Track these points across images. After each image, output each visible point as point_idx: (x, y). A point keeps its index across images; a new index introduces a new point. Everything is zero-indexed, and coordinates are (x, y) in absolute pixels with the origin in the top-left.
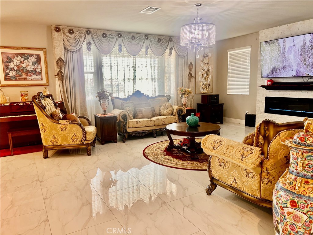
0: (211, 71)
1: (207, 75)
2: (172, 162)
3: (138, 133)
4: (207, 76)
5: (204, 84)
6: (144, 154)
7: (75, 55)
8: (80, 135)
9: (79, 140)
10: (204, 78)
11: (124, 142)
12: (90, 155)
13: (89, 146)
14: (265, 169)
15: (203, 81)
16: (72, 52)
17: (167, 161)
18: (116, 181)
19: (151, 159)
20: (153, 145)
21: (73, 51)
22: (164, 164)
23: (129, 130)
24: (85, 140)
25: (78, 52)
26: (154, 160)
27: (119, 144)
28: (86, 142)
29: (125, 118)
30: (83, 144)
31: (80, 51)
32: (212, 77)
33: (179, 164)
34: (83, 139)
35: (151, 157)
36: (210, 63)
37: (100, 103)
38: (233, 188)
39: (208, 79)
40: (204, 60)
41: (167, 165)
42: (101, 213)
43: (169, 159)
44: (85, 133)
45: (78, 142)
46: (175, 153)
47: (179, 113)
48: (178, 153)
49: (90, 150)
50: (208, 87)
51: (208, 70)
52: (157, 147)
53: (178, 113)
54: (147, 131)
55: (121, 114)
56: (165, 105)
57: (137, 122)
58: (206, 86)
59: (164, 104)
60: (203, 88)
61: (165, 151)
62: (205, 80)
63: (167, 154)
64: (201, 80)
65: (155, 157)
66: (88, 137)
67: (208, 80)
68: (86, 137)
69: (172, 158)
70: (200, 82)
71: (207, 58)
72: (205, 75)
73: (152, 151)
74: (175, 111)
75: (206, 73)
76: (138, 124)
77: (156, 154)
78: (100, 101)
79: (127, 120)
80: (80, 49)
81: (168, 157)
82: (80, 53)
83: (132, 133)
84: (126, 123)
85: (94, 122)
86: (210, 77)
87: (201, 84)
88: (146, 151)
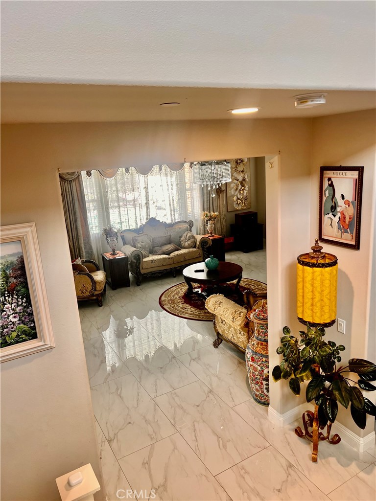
0: (247, 180)
1: (243, 186)
2: (189, 312)
3: (154, 274)
4: (243, 188)
5: (238, 199)
6: (160, 303)
7: (74, 184)
8: (89, 286)
9: (88, 291)
10: (238, 190)
11: (138, 285)
12: (101, 306)
13: (99, 297)
14: (250, 329)
15: (237, 195)
16: (70, 181)
17: (184, 310)
18: (132, 329)
19: (167, 309)
20: (172, 289)
21: (70, 179)
22: (180, 315)
23: (142, 272)
24: (95, 290)
25: (77, 180)
26: (169, 311)
27: (131, 289)
28: (96, 293)
29: (138, 258)
30: (93, 295)
31: (79, 178)
32: (249, 188)
33: (195, 315)
34: (92, 289)
35: (168, 306)
36: (245, 170)
37: (108, 242)
38: (232, 343)
39: (245, 191)
40: (237, 168)
41: (183, 316)
42: (117, 365)
43: (186, 309)
44: (94, 282)
45: (88, 294)
46: (194, 300)
47: (203, 245)
48: (197, 300)
49: (101, 301)
50: (244, 201)
51: (244, 180)
52: (176, 292)
53: (201, 246)
54: (165, 270)
55: (133, 255)
56: (187, 236)
57: (152, 261)
58: (242, 201)
59: (185, 235)
60: (237, 203)
61: (183, 297)
62: (240, 193)
63: (185, 302)
64: (235, 193)
65: (172, 305)
66: (98, 288)
67: (243, 192)
68: (95, 288)
69: (189, 307)
70: (233, 196)
71: (241, 164)
72: (240, 187)
73: (169, 298)
74: (198, 243)
75: (241, 183)
76: (154, 263)
77: (173, 301)
78: (107, 240)
79: (140, 260)
80: (79, 176)
81: (185, 305)
82: (79, 181)
83: (147, 274)
84: (140, 263)
85: (102, 266)
86: (247, 188)
87: (235, 198)
88: (163, 298)
